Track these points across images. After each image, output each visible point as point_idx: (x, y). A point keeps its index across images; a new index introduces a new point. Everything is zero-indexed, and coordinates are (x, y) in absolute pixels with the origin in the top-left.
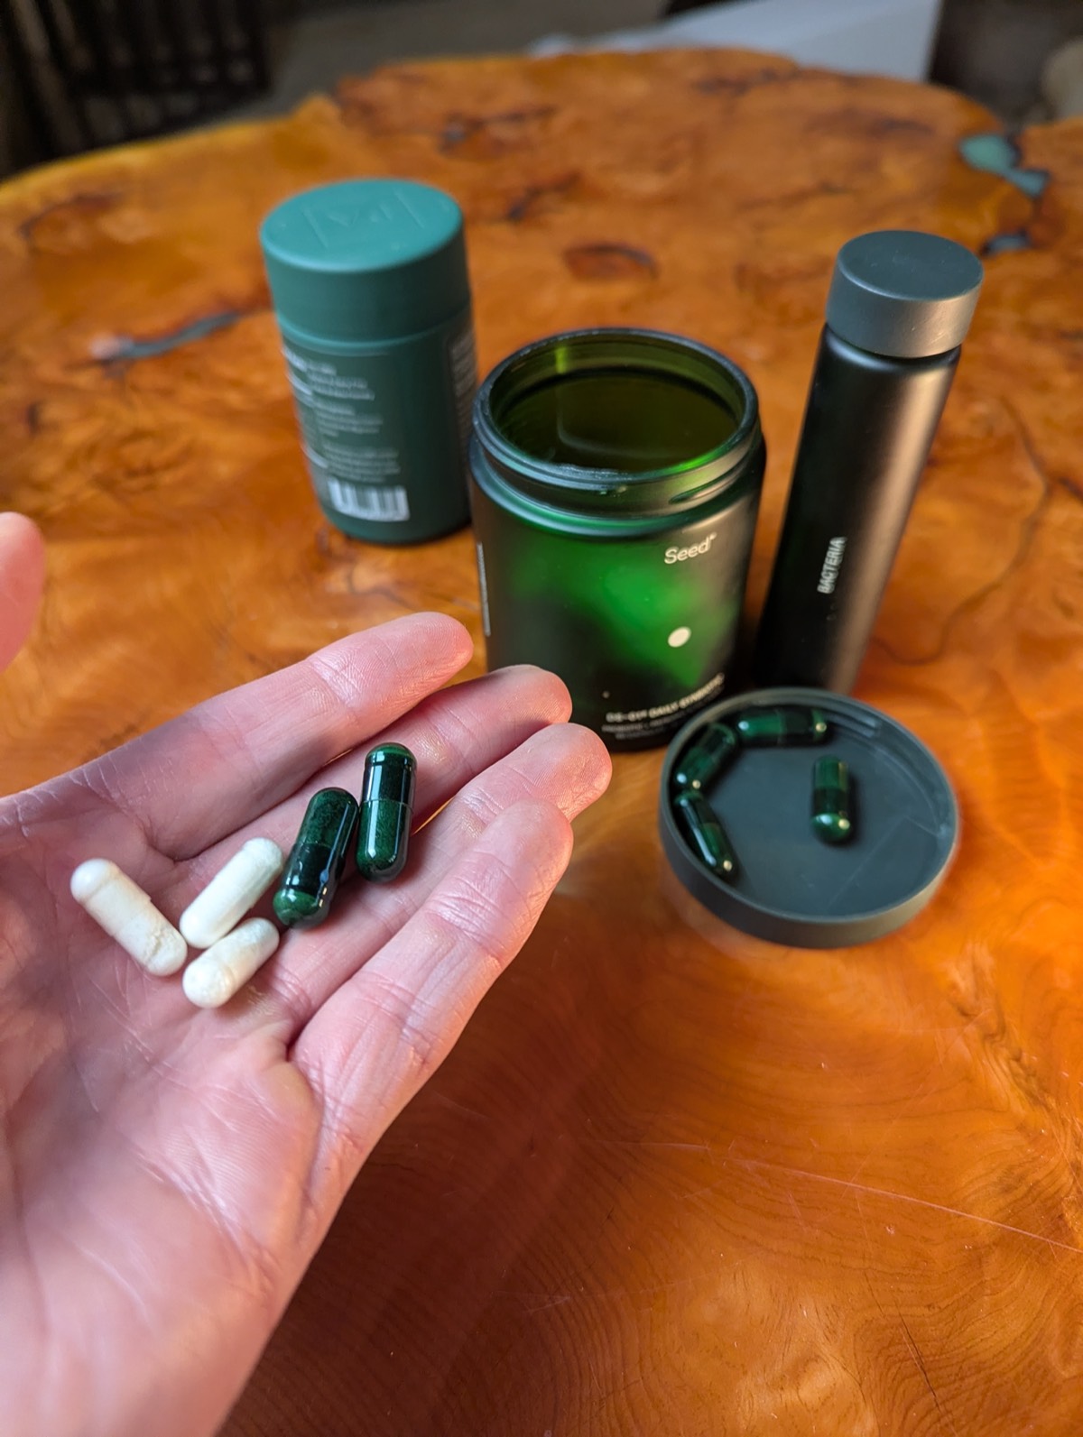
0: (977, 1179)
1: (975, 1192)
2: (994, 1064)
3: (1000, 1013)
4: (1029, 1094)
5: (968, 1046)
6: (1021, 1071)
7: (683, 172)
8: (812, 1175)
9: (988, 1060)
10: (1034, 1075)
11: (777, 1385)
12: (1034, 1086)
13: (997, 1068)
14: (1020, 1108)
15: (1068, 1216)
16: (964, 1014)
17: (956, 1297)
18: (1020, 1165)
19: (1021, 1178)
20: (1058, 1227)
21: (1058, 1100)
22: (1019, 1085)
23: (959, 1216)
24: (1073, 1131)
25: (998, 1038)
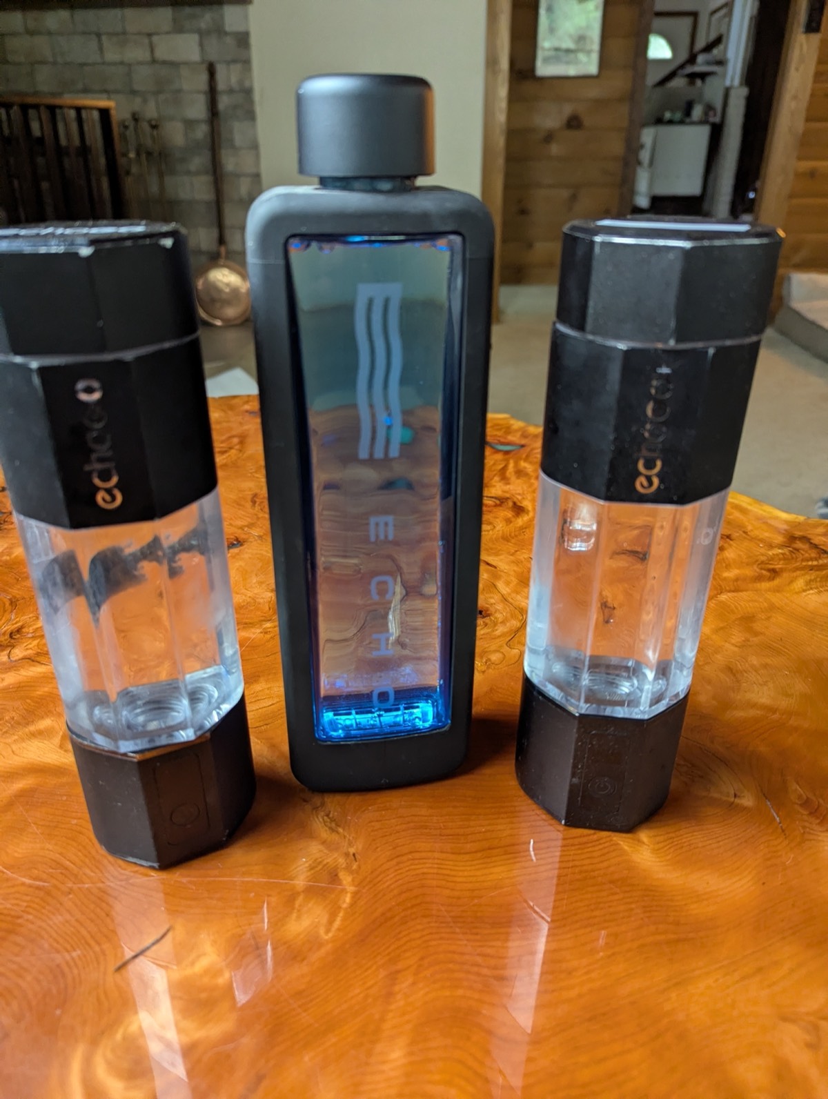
1: (298, 872)
2: (316, 819)
3: (323, 799)
4: (331, 828)
6: (329, 820)
7: (233, 452)
8: (217, 879)
9: (314, 818)
10: (335, 820)
12: (333, 825)
14: (325, 834)
15: (340, 875)
16: (306, 802)
18: (321, 858)
19: (320, 862)
20: (334, 877)
21: (344, 830)
22: (325, 825)
23: (286, 883)
24: (349, 840)
25: (320, 809)
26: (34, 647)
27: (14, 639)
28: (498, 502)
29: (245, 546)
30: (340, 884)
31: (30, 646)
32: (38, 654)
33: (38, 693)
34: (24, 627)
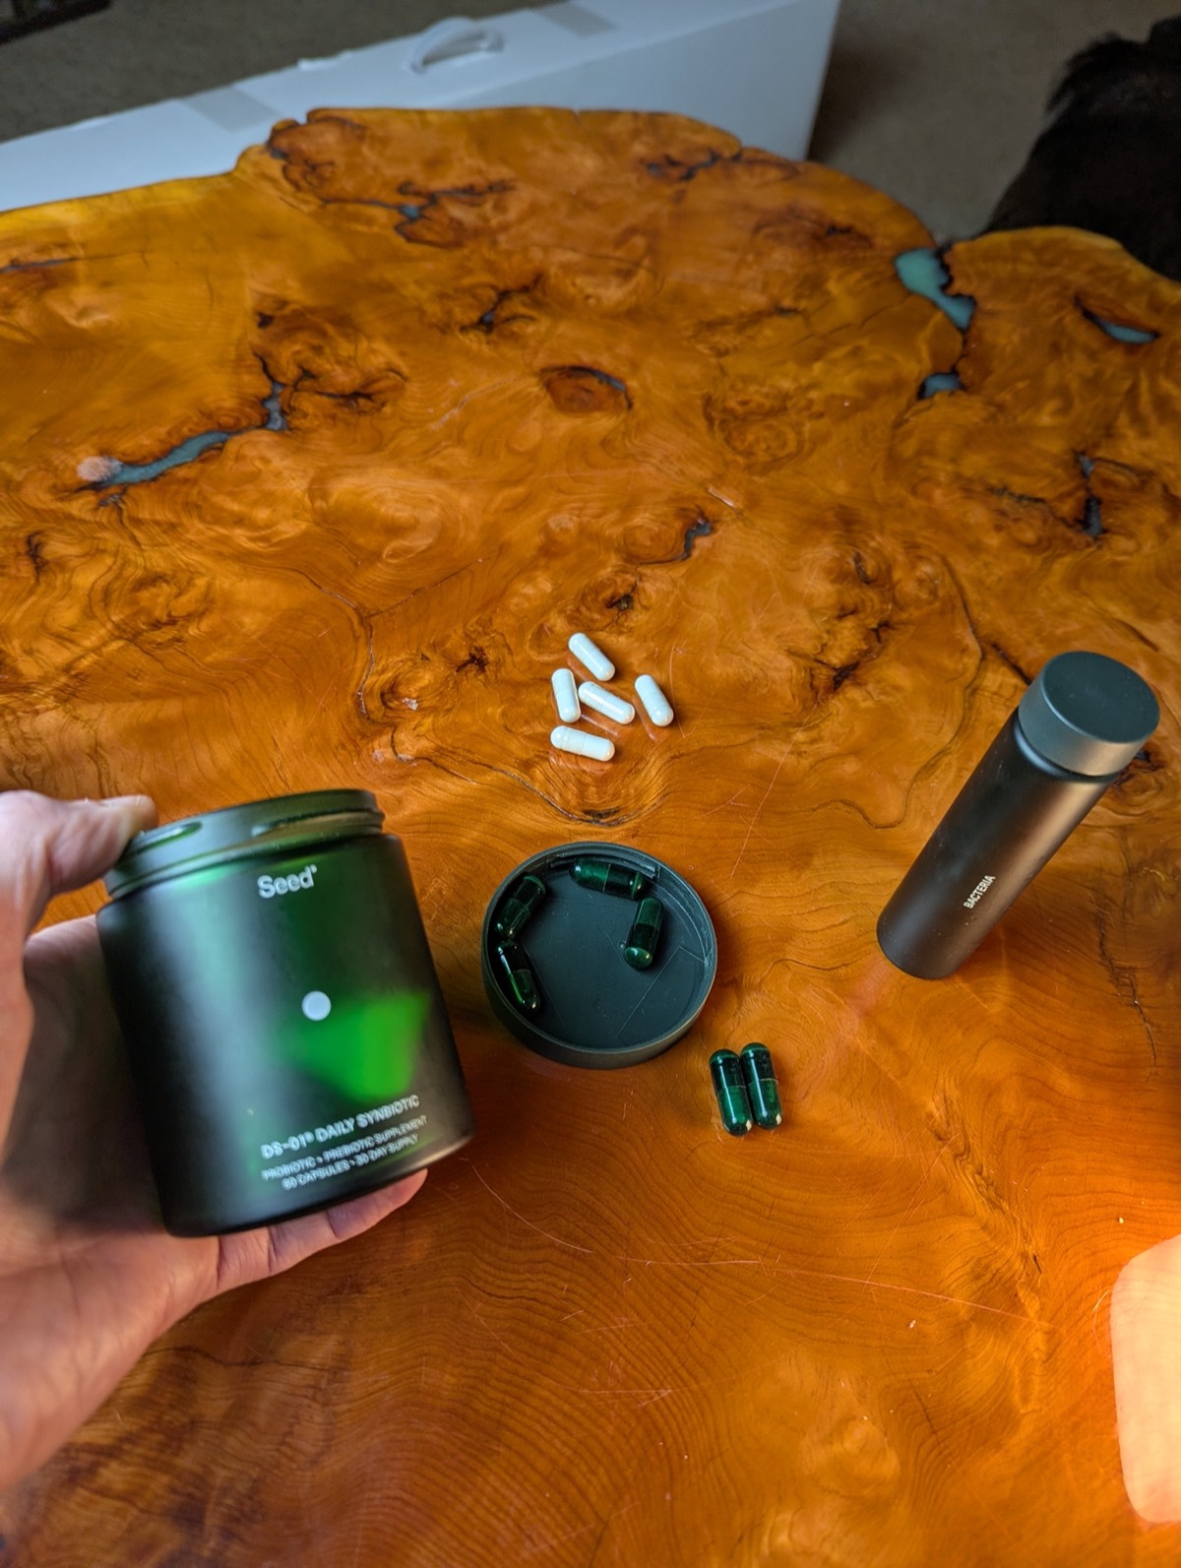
0: (956, 1271)
1: (955, 1281)
3: (966, 1138)
4: (989, 1200)
5: (945, 1165)
6: (983, 1182)
8: (839, 1277)
9: (959, 1175)
10: (992, 1185)
11: (828, 1440)
12: (993, 1194)
13: (965, 1181)
14: (983, 1211)
15: (1021, 1294)
16: (940, 1139)
17: (947, 1362)
18: (986, 1257)
19: (987, 1267)
20: (1015, 1304)
21: (1009, 1204)
22: (981, 1193)
23: (946, 1300)
24: (1022, 1227)
25: (965, 1157)
26: (428, 731)
27: (390, 708)
28: (1136, 480)
29: (720, 532)
30: (1024, 1314)
31: (423, 729)
32: (439, 749)
33: (464, 840)
34: (400, 684)
